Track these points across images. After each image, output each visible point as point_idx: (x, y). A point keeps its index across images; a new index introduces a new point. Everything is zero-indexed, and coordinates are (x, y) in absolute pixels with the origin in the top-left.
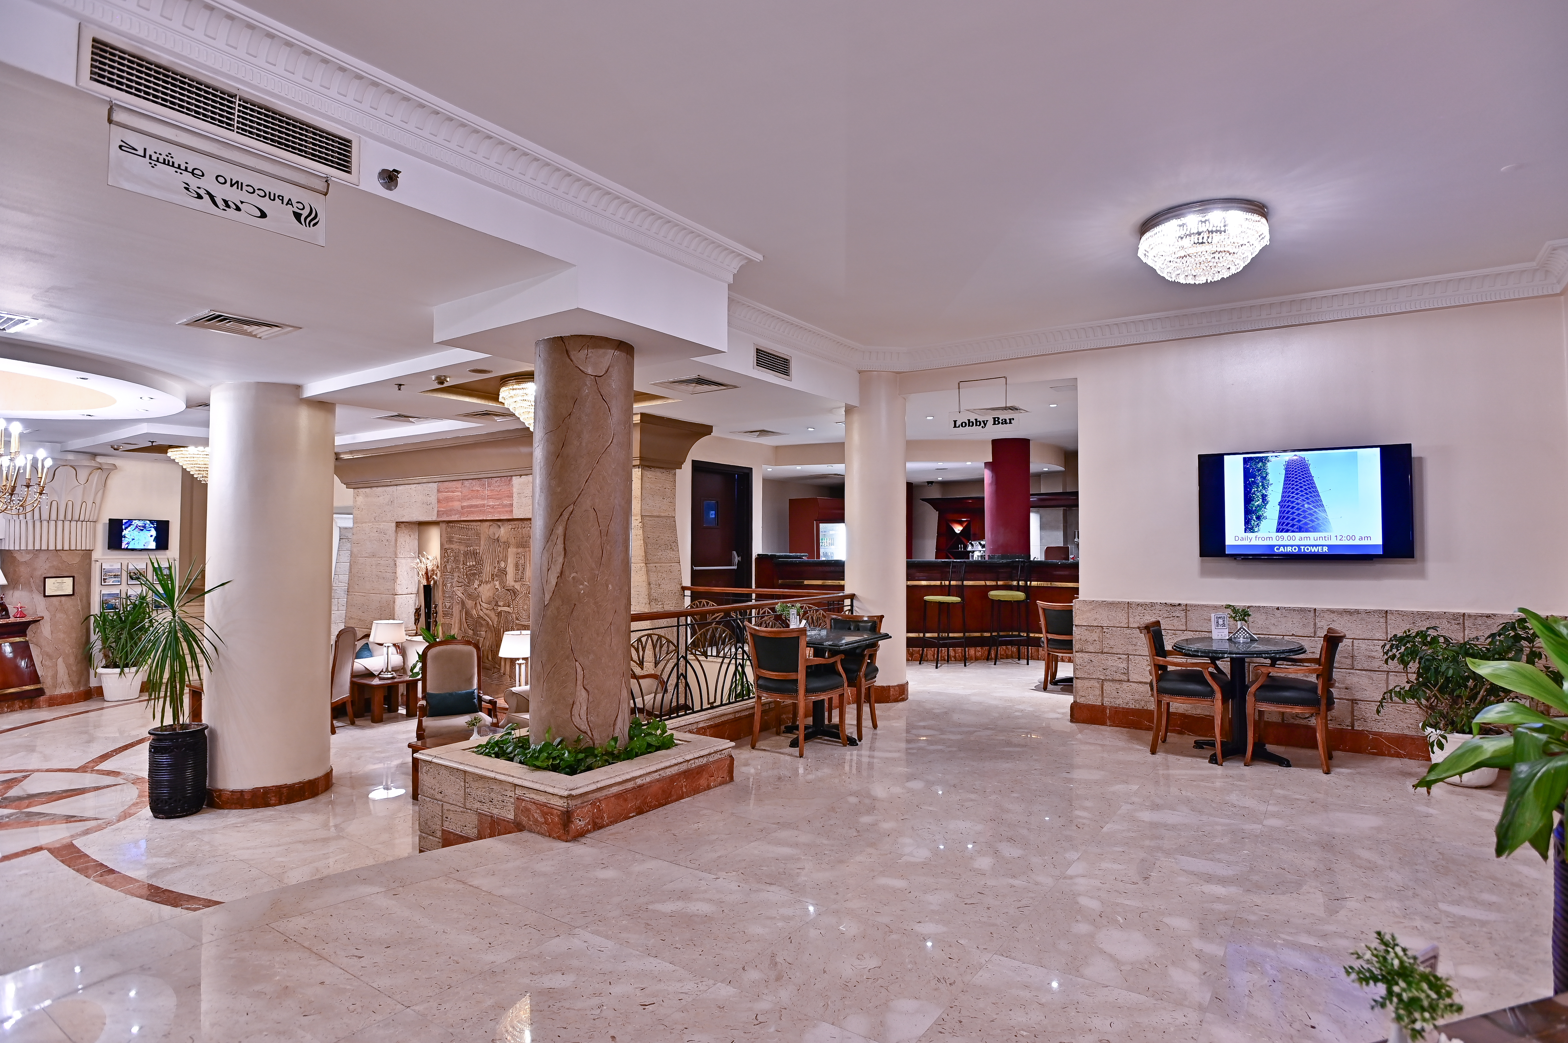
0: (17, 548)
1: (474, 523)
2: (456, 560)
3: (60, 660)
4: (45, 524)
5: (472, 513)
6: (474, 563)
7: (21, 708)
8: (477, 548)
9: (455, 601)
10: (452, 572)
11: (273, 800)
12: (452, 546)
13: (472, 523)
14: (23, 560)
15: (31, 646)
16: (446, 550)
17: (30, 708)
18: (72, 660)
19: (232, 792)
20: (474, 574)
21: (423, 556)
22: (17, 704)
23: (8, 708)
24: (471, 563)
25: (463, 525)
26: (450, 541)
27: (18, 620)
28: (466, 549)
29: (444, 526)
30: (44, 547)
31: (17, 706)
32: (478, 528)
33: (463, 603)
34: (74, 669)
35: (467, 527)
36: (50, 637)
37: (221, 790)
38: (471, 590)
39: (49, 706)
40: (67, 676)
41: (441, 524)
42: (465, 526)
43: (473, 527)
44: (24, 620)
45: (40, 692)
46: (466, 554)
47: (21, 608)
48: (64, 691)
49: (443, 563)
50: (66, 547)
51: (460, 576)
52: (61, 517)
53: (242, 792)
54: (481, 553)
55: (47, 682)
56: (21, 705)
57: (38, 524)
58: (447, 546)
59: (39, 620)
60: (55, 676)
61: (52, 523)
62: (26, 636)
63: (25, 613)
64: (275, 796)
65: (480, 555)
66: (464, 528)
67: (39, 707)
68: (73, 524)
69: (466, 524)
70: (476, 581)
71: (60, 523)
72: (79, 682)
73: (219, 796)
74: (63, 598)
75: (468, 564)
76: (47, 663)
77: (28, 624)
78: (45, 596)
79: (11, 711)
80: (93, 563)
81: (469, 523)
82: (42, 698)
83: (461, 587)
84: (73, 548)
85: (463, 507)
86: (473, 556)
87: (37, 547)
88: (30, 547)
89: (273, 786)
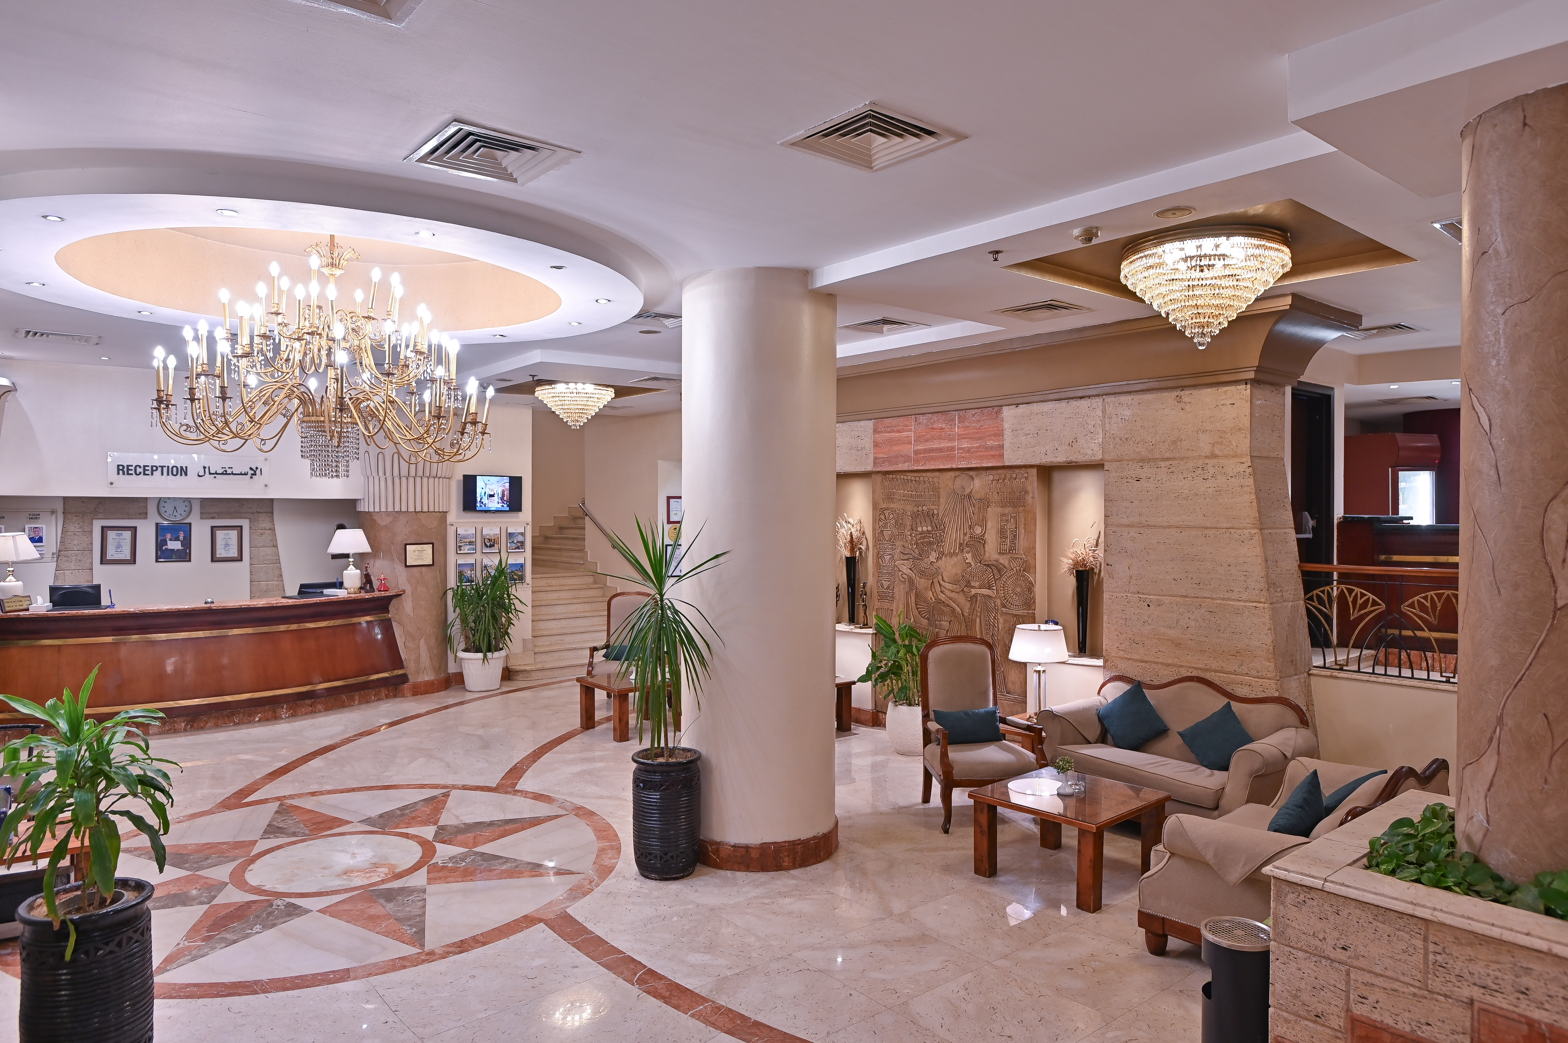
0: (377, 510)
1: (929, 474)
2: (899, 524)
3: (422, 641)
4: (404, 480)
5: (933, 459)
6: (930, 528)
7: (387, 697)
8: (933, 507)
9: (897, 579)
10: (892, 540)
11: (786, 862)
12: (892, 506)
13: (924, 474)
14: (383, 523)
15: (394, 624)
16: (883, 511)
17: (395, 696)
18: (433, 642)
19: (734, 846)
20: (930, 543)
21: (843, 518)
22: (384, 691)
23: (375, 695)
24: (925, 529)
25: (910, 476)
26: (889, 498)
27: (383, 594)
28: (916, 509)
29: (879, 478)
30: (404, 509)
31: (384, 694)
32: (935, 480)
33: (911, 581)
34: (435, 652)
35: (917, 479)
36: (412, 615)
37: (719, 843)
38: (924, 564)
39: (414, 695)
40: (428, 661)
41: (873, 476)
42: (913, 478)
43: (926, 479)
44: (388, 594)
45: (404, 678)
46: (915, 516)
47: (384, 579)
48: (427, 678)
49: (877, 527)
50: (425, 509)
51: (906, 545)
52: (420, 473)
53: (747, 848)
54: (941, 515)
55: (410, 667)
56: (387, 692)
57: (397, 481)
58: (884, 506)
59: (401, 595)
60: (418, 661)
61: (411, 480)
62: (388, 612)
63: (387, 585)
64: (788, 856)
65: (940, 517)
66: (912, 481)
67: (403, 696)
68: (431, 480)
69: (915, 475)
70: (933, 553)
71: (418, 480)
72: (440, 667)
73: (717, 851)
74: (423, 569)
75: (920, 529)
76: (410, 645)
77: (390, 599)
78: (406, 566)
79: (378, 700)
80: (449, 527)
81: (919, 474)
82: (406, 685)
83: (907, 560)
84: (431, 509)
85: (916, 452)
86: (927, 520)
87: (397, 509)
88: (390, 509)
89: (785, 842)
